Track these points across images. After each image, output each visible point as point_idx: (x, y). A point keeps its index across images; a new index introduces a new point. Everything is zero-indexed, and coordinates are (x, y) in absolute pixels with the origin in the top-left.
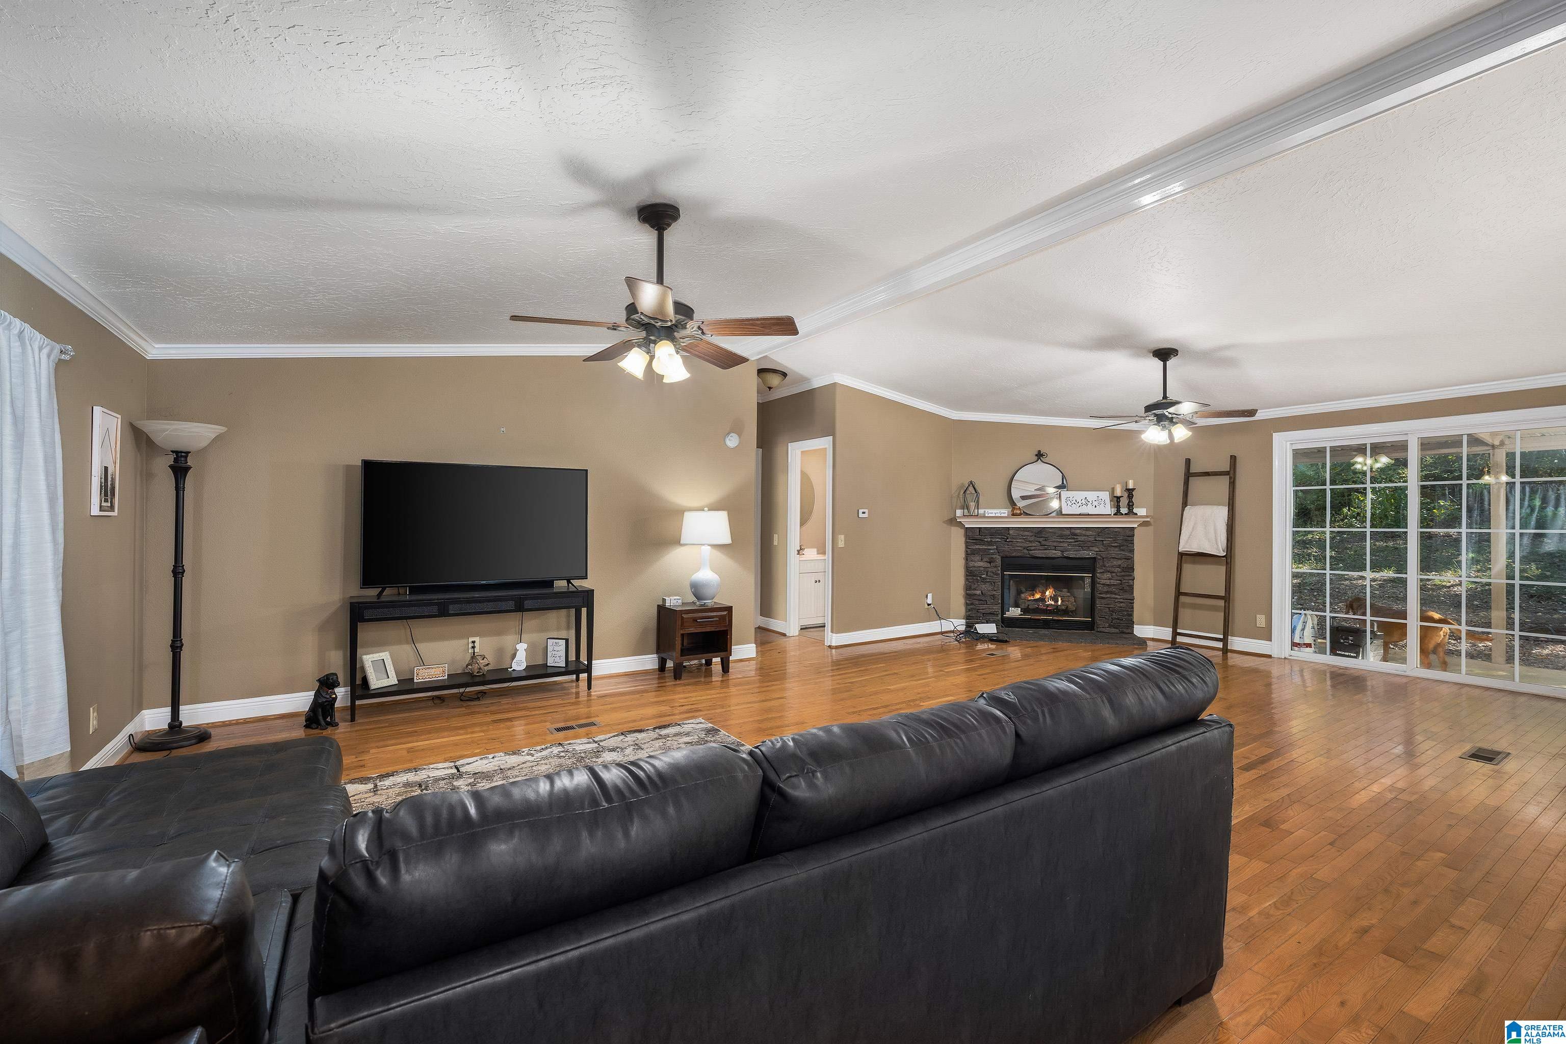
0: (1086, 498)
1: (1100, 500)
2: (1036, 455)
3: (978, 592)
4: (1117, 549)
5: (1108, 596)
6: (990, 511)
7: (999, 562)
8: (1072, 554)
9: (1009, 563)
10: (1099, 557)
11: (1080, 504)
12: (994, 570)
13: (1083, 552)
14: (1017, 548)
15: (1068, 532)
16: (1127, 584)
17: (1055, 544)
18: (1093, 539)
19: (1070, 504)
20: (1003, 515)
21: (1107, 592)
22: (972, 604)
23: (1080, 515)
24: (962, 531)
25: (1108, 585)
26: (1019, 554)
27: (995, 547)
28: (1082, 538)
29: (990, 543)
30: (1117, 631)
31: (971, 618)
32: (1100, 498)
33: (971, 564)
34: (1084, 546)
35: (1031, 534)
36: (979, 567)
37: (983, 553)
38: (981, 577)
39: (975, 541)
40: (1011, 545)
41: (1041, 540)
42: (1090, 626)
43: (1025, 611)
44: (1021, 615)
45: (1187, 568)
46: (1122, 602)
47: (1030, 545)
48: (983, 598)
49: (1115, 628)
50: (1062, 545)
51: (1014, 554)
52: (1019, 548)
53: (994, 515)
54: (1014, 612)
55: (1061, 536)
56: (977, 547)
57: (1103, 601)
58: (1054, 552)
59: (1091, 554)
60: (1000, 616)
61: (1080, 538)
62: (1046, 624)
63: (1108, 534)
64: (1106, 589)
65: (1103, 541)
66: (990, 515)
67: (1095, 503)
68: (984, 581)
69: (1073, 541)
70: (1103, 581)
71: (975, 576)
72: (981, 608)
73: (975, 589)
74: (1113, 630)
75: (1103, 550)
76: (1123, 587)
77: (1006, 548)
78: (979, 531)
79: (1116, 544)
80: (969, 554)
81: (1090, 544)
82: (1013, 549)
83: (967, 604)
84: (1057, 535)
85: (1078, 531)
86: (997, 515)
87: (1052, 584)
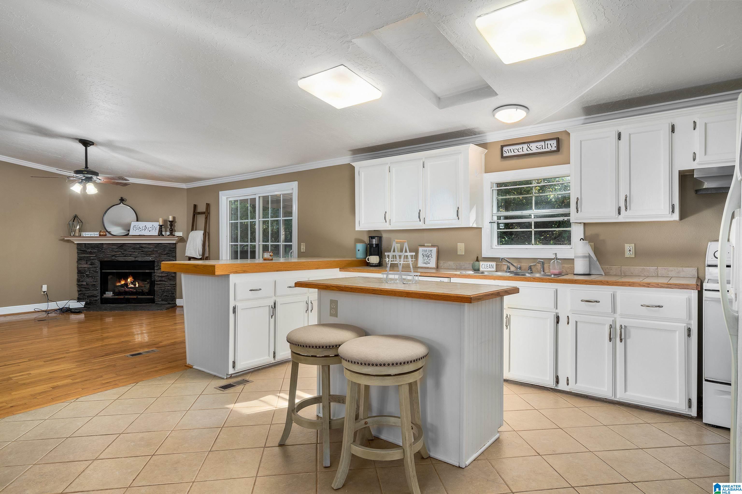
0: (145, 226)
1: (154, 227)
2: (120, 200)
3: (85, 283)
4: (166, 256)
5: (161, 283)
6: (87, 233)
7: (98, 264)
8: (140, 259)
9: (104, 264)
10: (156, 261)
11: (141, 229)
12: (94, 269)
13: (147, 257)
14: (107, 256)
15: (138, 246)
16: (171, 276)
17: (130, 253)
18: (152, 250)
19: (135, 229)
20: (96, 236)
21: (160, 281)
22: (80, 291)
23: (139, 236)
24: (76, 246)
25: (160, 276)
26: (109, 259)
27: (95, 255)
28: (146, 250)
29: (91, 253)
30: (166, 303)
31: (80, 299)
32: (154, 226)
33: (80, 266)
34: (147, 254)
35: (117, 247)
36: (84, 268)
37: (87, 260)
38: (85, 274)
39: (81, 252)
40: (104, 254)
41: (122, 250)
42: (152, 301)
43: (115, 293)
44: (113, 296)
46: (168, 286)
47: (115, 254)
48: (87, 287)
49: (165, 301)
50: (134, 253)
51: (106, 260)
52: (109, 256)
53: (89, 236)
54: (109, 294)
55: (134, 248)
56: (83, 255)
57: (159, 286)
58: (130, 258)
59: (150, 259)
60: (99, 297)
61: (144, 250)
62: (128, 301)
64: (160, 279)
65: (158, 251)
66: (87, 236)
67: (150, 229)
68: (88, 276)
69: (141, 251)
70: (158, 275)
71: (82, 273)
72: (86, 293)
73: (82, 282)
74: (164, 302)
75: (158, 256)
76: (169, 278)
77: (101, 256)
78: (85, 245)
79: (165, 253)
80: (80, 259)
81: (150, 253)
82: (105, 256)
83: (78, 291)
84: (132, 247)
85: (144, 246)
86: (92, 235)
87: (131, 276)
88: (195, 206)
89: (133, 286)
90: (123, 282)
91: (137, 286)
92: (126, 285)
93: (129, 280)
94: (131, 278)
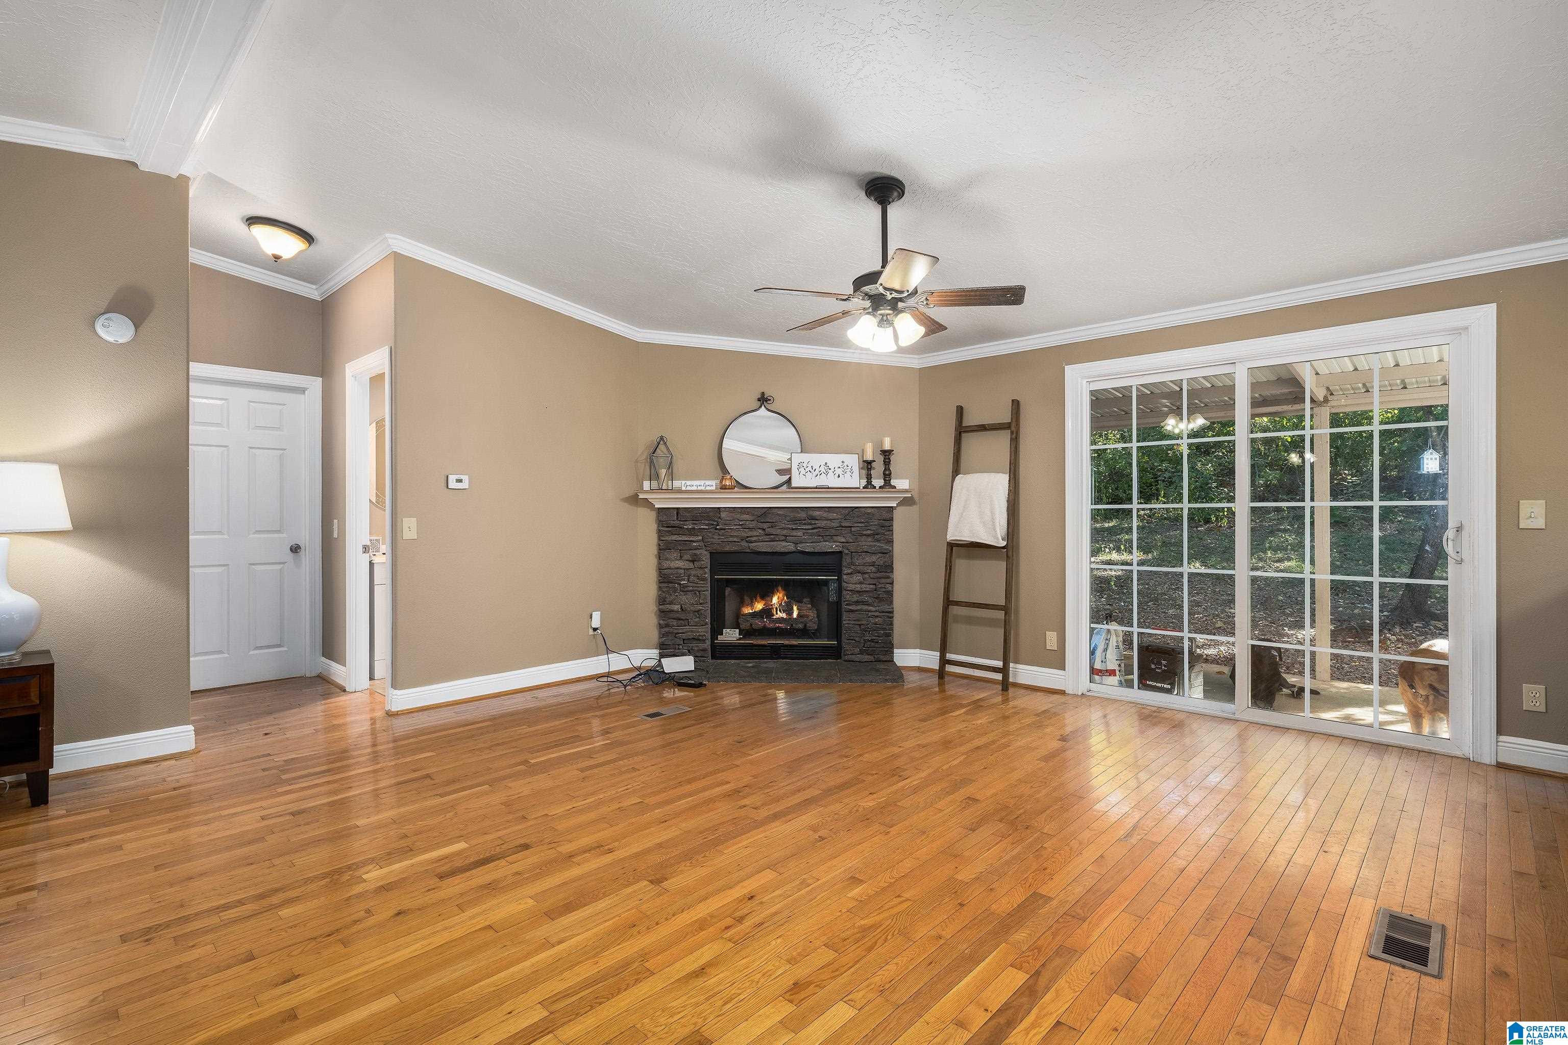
0: (826, 464)
1: (846, 467)
2: (759, 400)
3: (676, 607)
4: (870, 539)
5: (859, 607)
6: (689, 483)
7: (706, 560)
8: (808, 547)
9: (720, 561)
10: (847, 552)
11: (817, 472)
12: (699, 572)
13: (825, 543)
14: (731, 539)
15: (803, 515)
16: (884, 590)
17: (785, 532)
18: (838, 525)
19: (803, 472)
20: (708, 488)
21: (857, 603)
22: (667, 625)
23: (816, 488)
24: (652, 515)
25: (857, 591)
26: (734, 548)
27: (700, 538)
28: (823, 524)
29: (692, 532)
30: (871, 658)
31: (668, 647)
32: (845, 464)
33: (666, 564)
34: (825, 534)
35: (752, 518)
36: (677, 568)
37: (683, 548)
38: (680, 584)
39: (670, 529)
40: (723, 535)
41: (765, 526)
42: (835, 653)
43: (745, 633)
44: (740, 639)
45: (961, 565)
46: (877, 617)
47: (750, 534)
48: (683, 616)
49: (868, 655)
50: (794, 533)
51: (727, 549)
52: (735, 539)
53: (694, 488)
54: (731, 635)
55: (794, 520)
56: (674, 538)
57: (852, 615)
58: (784, 544)
59: (834, 547)
60: (708, 643)
61: (819, 523)
62: (775, 652)
63: (858, 517)
64: (855, 598)
65: (851, 527)
66: (689, 488)
67: (839, 471)
68: (684, 590)
69: (810, 527)
70: (851, 587)
71: (672, 583)
72: (681, 631)
73: (671, 603)
74: (866, 658)
75: (851, 541)
76: (879, 595)
77: (716, 539)
78: (677, 514)
79: (869, 532)
80: (664, 548)
81: (832, 532)
82: (725, 540)
83: (661, 626)
84: (788, 518)
85: (817, 513)
86: (700, 488)
87: (780, 588)
88: (960, 411)
89: (784, 615)
90: (759, 606)
91: (795, 615)
92: (767, 612)
93: (775, 600)
94: (781, 595)
